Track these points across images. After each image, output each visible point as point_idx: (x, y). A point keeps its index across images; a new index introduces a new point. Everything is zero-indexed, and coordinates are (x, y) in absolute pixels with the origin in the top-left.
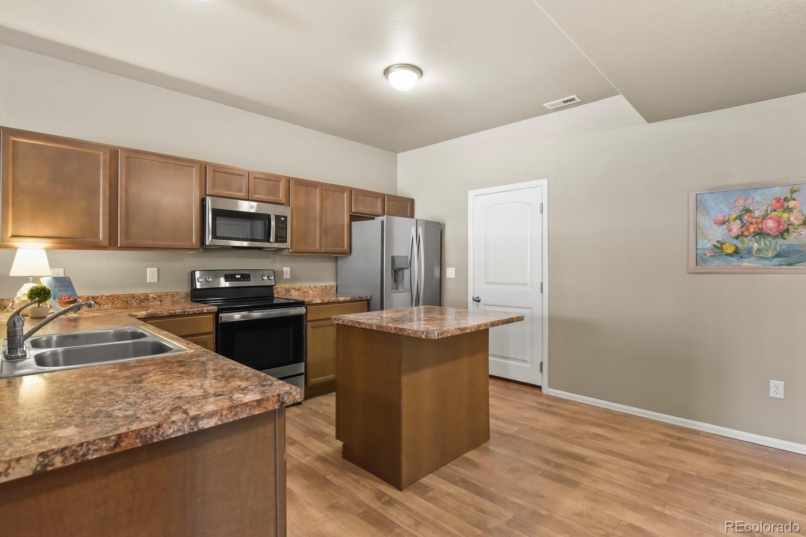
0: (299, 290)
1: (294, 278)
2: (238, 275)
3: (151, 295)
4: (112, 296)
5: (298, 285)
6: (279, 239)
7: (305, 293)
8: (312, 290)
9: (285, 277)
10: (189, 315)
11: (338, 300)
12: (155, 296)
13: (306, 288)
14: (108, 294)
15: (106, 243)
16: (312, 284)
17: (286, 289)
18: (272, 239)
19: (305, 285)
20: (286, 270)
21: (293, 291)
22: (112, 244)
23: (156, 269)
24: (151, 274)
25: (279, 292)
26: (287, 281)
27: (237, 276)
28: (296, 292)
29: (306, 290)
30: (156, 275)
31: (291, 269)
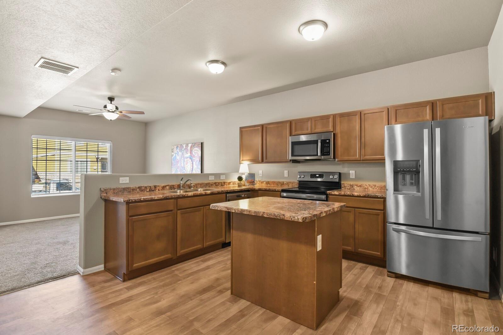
0: (360, 186)
1: (357, 178)
2: (317, 174)
3: (285, 182)
4: (273, 182)
5: (359, 183)
6: (325, 153)
7: (365, 189)
8: (371, 187)
9: (351, 177)
11: (353, 194)
12: (286, 183)
13: (366, 185)
14: (272, 181)
15: (261, 161)
16: (372, 183)
17: (351, 185)
18: (319, 154)
19: (366, 184)
20: (352, 173)
21: (356, 187)
22: (262, 161)
23: (287, 171)
24: (286, 173)
25: (345, 187)
26: (352, 180)
27: (317, 175)
28: (358, 188)
29: (366, 187)
30: (287, 174)
31: (355, 172)
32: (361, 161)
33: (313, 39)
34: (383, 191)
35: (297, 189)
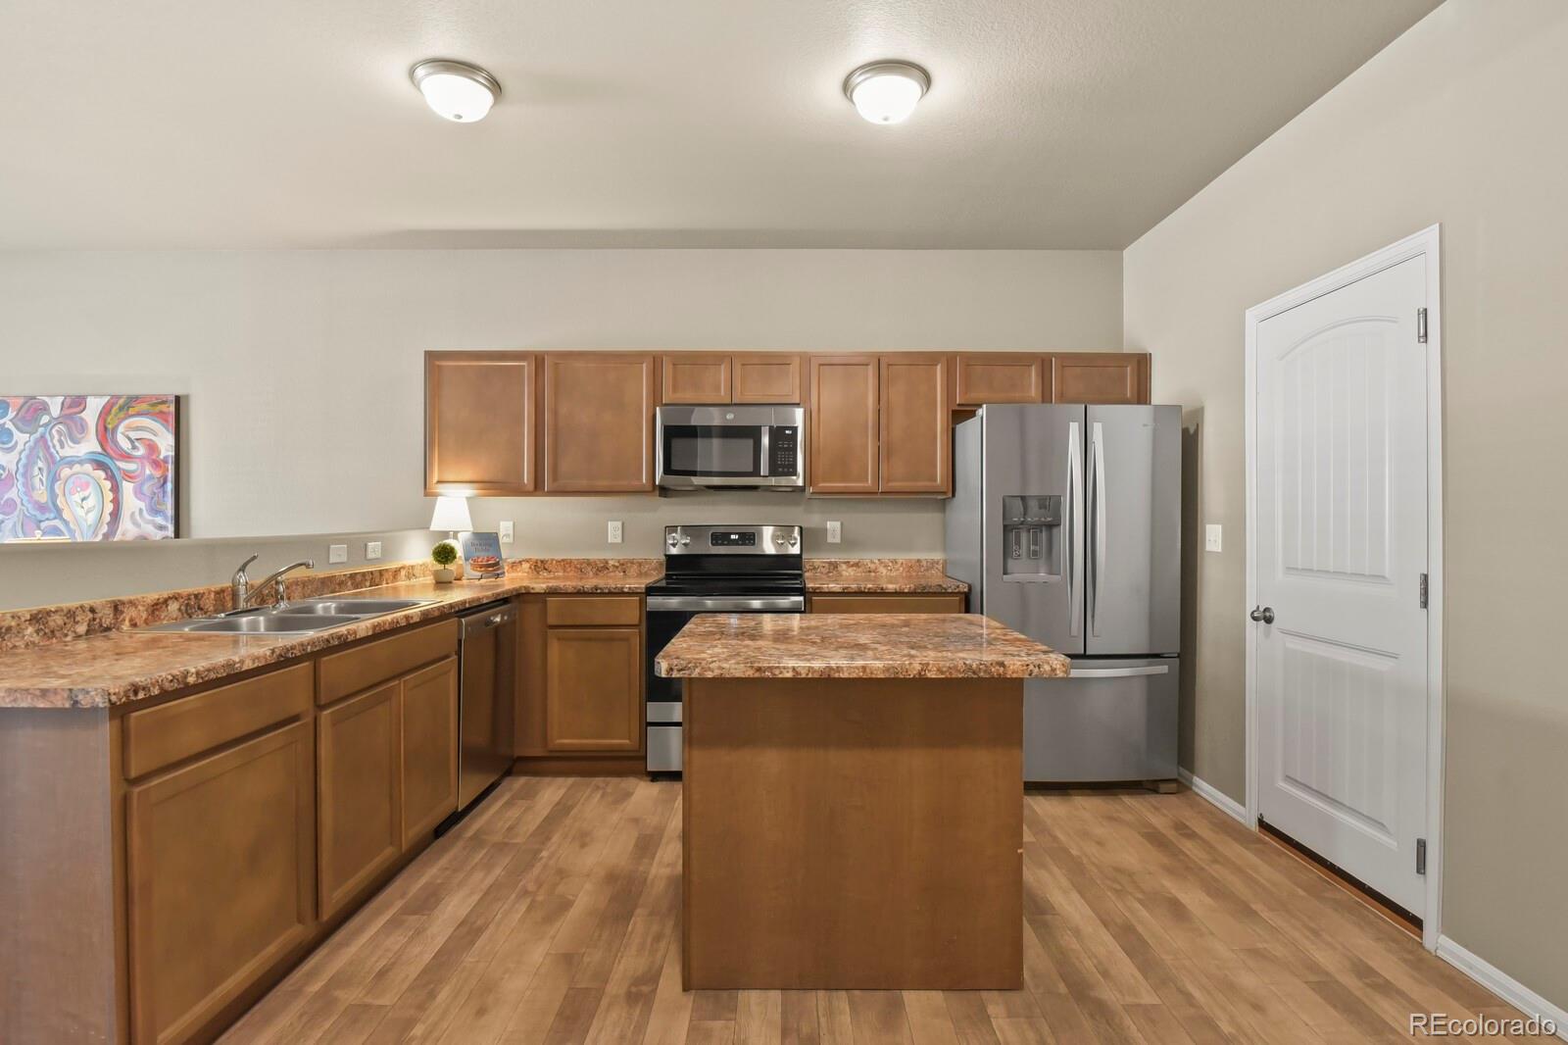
0: (856, 565)
1: (848, 543)
2: (735, 534)
3: (611, 563)
4: (563, 560)
5: (854, 558)
6: (780, 470)
7: (870, 572)
8: (886, 566)
9: (830, 540)
10: (602, 594)
11: (882, 589)
12: (617, 564)
13: (872, 562)
14: (559, 557)
15: (531, 487)
16: (887, 556)
17: (830, 563)
18: (764, 469)
19: (870, 557)
20: (833, 526)
21: (844, 566)
22: (538, 488)
23: (619, 524)
24: (614, 532)
25: (814, 568)
26: (834, 547)
27: (733, 537)
28: (850, 569)
29: (873, 566)
30: (620, 532)
31: (842, 524)
32: (879, 496)
33: (886, 119)
34: (914, 574)
35: (663, 584)
